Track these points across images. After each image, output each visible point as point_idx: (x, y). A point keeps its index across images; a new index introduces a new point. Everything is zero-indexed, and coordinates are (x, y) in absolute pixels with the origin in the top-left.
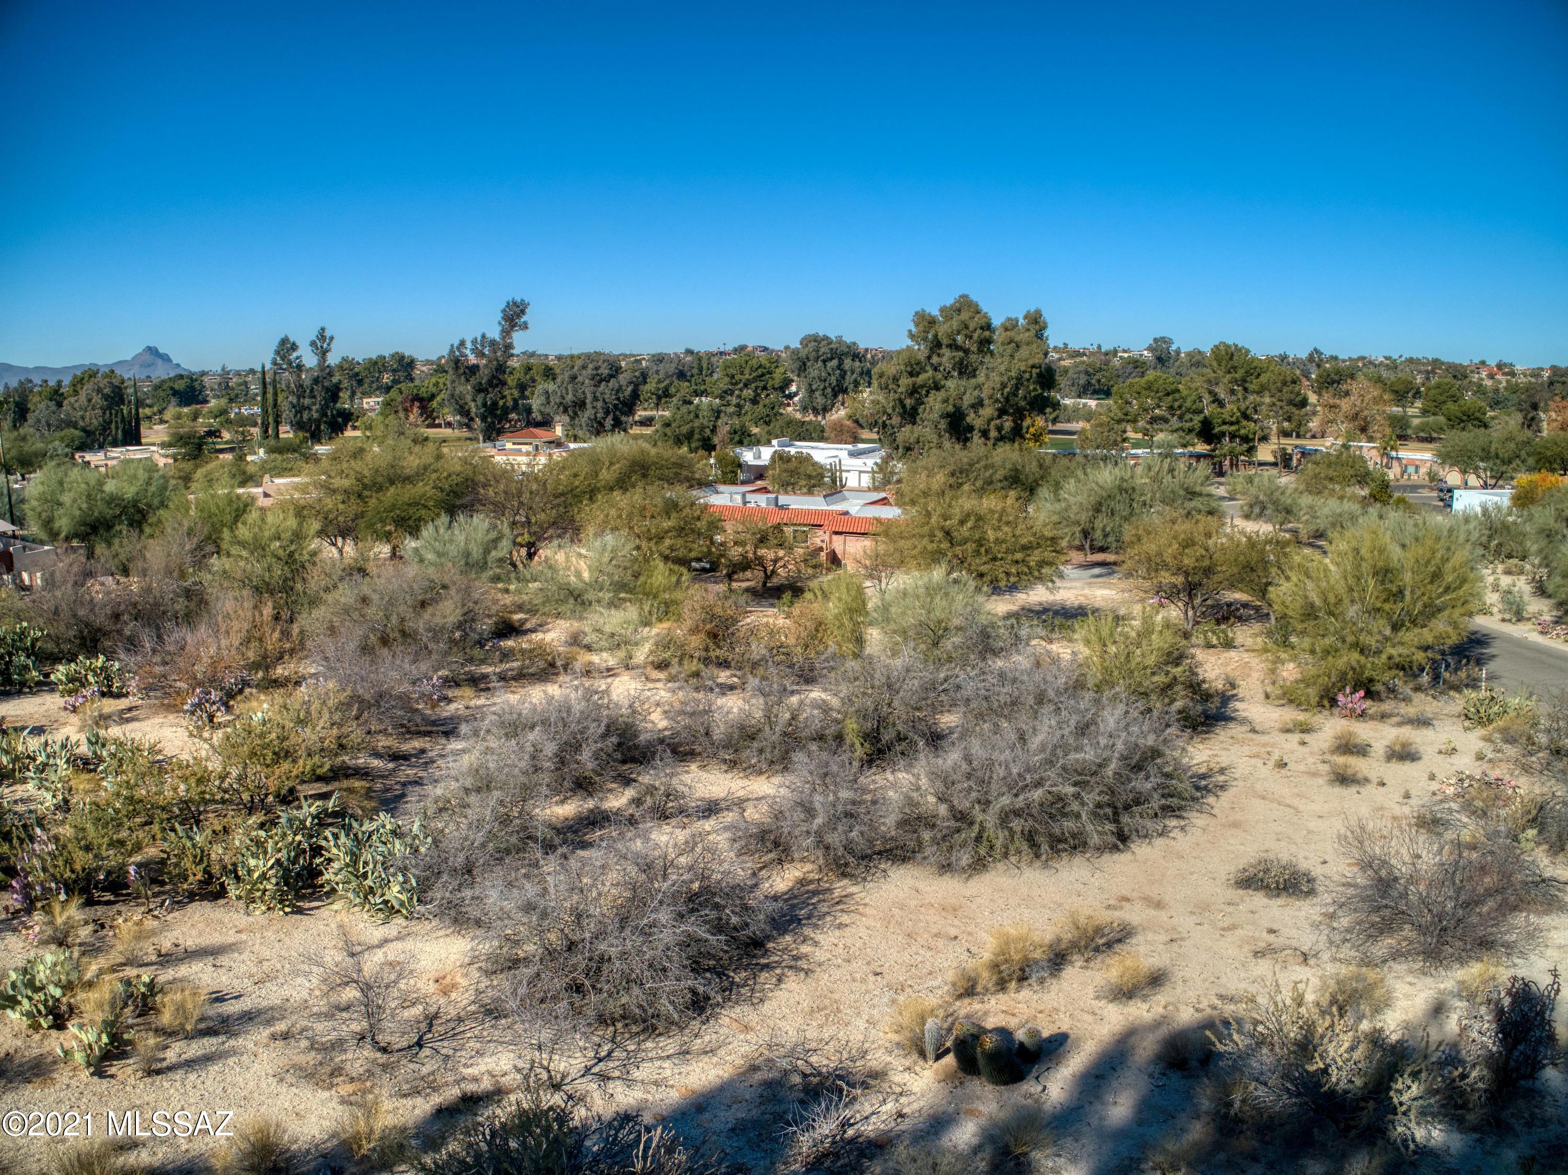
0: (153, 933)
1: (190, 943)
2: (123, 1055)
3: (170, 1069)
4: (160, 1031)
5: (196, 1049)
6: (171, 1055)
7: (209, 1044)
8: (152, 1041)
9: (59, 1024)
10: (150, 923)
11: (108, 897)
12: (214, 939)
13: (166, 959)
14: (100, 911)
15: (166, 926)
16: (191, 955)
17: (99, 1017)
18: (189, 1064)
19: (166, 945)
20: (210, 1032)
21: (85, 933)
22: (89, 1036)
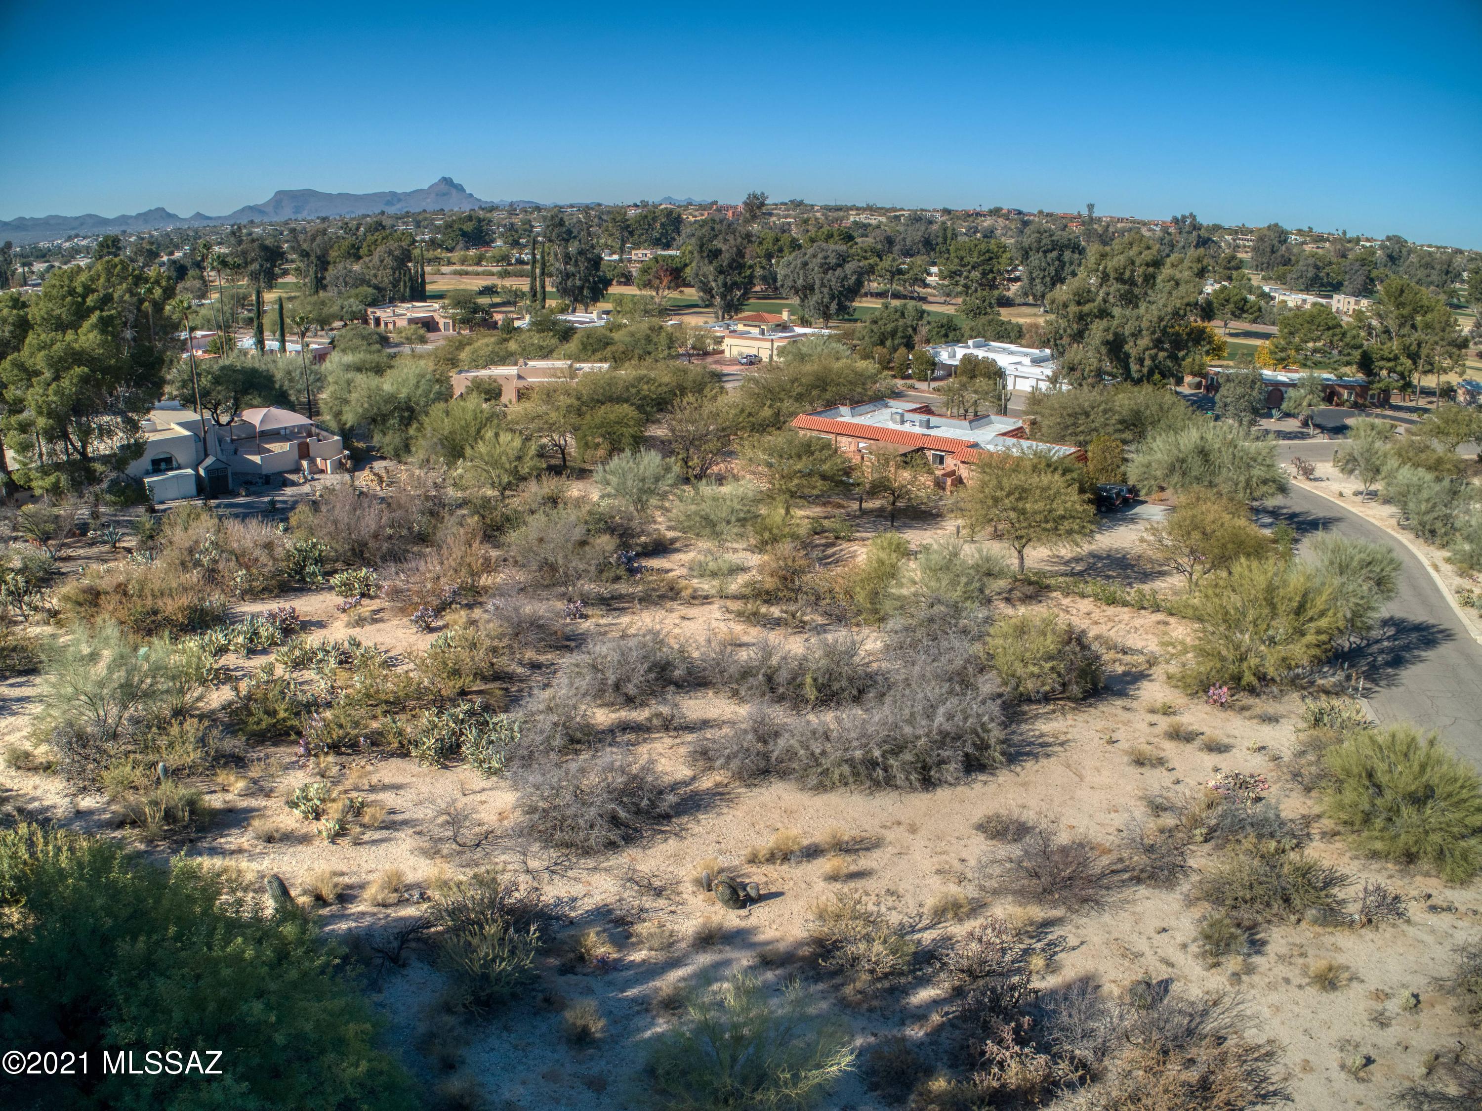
0: (370, 773)
1: (387, 781)
2: (344, 835)
3: (366, 843)
4: (363, 826)
5: (378, 835)
6: (366, 837)
7: (384, 834)
8: (358, 829)
9: (317, 818)
10: (369, 768)
11: (350, 751)
12: (399, 780)
13: (373, 789)
14: (344, 759)
15: (376, 771)
16: (386, 788)
17: (337, 816)
18: (374, 842)
19: (374, 780)
20: (386, 828)
21: (335, 770)
22: (330, 825)
